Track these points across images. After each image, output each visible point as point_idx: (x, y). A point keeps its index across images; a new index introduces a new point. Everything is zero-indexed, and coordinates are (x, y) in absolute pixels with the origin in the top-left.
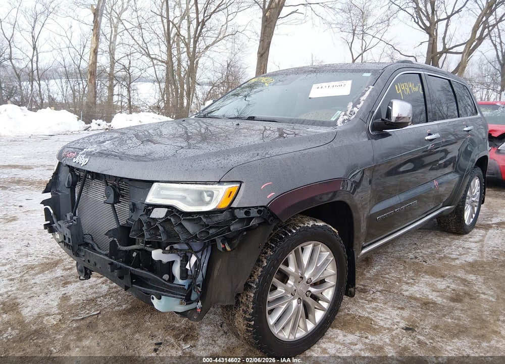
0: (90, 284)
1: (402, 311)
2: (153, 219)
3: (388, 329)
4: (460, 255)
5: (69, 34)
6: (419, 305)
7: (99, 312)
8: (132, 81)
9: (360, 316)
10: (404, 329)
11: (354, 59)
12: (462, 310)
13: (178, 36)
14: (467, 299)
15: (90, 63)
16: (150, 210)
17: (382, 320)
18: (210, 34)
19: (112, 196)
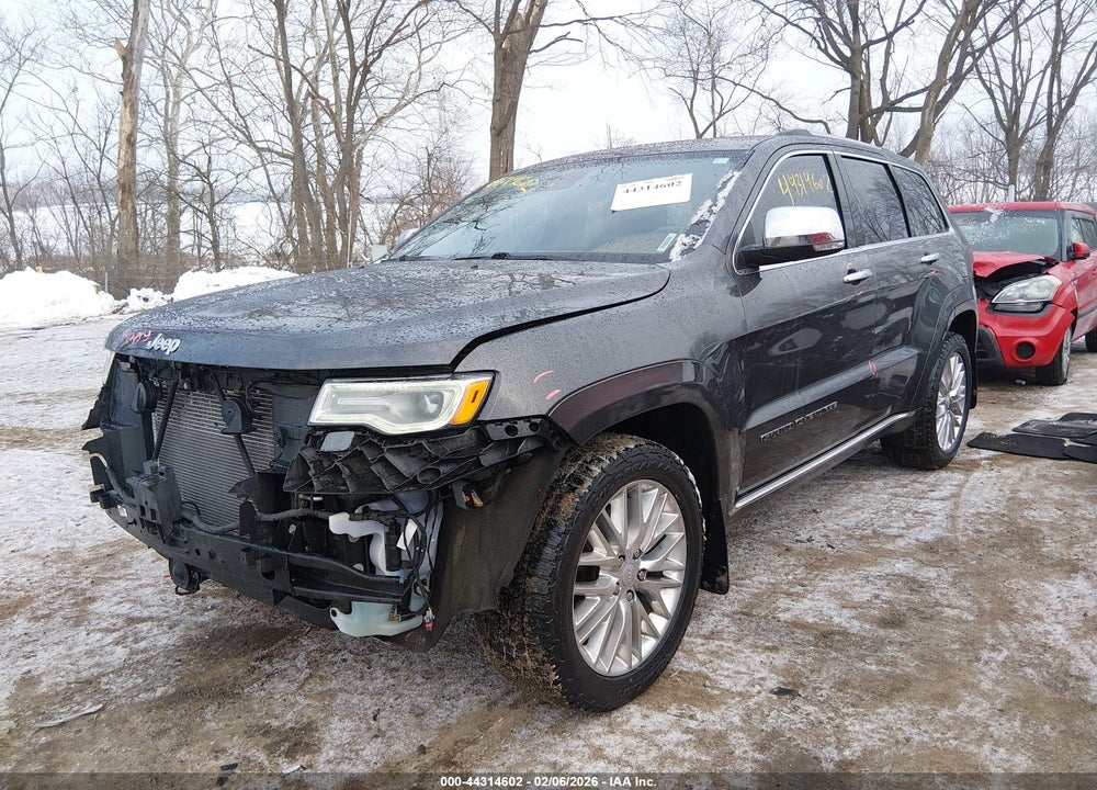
0: (87, 648)
1: (772, 655)
2: (327, 454)
3: (740, 694)
4: (908, 527)
5: (72, 106)
6: (812, 639)
7: (101, 706)
8: (216, 199)
9: (681, 672)
10: (775, 693)
11: (701, 132)
12: (901, 644)
13: (313, 98)
14: (914, 622)
15: (121, 166)
16: (319, 437)
17: (728, 676)
18: (384, 91)
19: (238, 417)
